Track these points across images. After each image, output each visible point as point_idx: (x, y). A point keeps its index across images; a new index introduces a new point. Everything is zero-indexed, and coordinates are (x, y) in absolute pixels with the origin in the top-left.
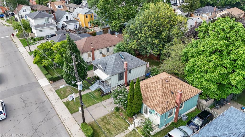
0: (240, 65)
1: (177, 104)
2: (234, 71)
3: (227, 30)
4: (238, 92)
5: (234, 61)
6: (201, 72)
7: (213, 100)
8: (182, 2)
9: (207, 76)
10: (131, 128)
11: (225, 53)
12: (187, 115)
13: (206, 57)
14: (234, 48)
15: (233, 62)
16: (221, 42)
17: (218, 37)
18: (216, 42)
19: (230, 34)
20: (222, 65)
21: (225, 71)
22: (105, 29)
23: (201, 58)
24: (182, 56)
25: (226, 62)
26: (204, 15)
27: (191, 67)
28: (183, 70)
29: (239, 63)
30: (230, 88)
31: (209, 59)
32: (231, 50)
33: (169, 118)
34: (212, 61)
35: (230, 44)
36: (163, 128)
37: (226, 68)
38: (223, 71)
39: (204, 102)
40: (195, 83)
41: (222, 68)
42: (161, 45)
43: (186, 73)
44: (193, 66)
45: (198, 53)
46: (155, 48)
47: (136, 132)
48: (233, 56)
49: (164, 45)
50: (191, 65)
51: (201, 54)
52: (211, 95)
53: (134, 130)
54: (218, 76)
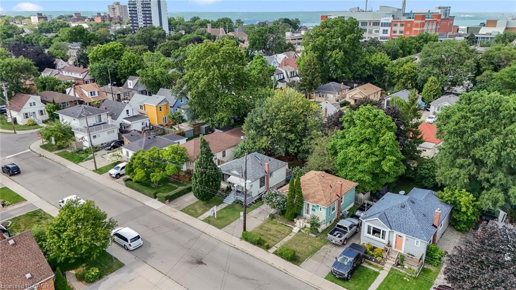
0: (389, 151)
1: (338, 196)
2: (384, 158)
3: (372, 118)
4: (391, 180)
5: (383, 147)
6: (354, 163)
7: (369, 193)
8: (291, 77)
9: (361, 167)
10: (296, 230)
11: (373, 140)
12: (348, 211)
13: (356, 147)
14: (380, 135)
15: (382, 150)
16: (369, 130)
17: (364, 125)
18: (364, 131)
19: (375, 122)
20: (373, 153)
21: (377, 159)
22: (196, 126)
23: (352, 148)
24: (330, 149)
25: (375, 149)
26: (329, 95)
27: (343, 159)
28: (334, 165)
29: (388, 149)
30: (383, 177)
31: (359, 148)
32: (378, 137)
33: (332, 213)
34: (363, 150)
35: (377, 131)
36: (328, 224)
37: (377, 156)
38: (374, 159)
39: (361, 196)
40: (349, 177)
41: (373, 156)
42: (298, 141)
43: (338, 168)
44: (344, 158)
45: (347, 144)
46: (291, 145)
47: (302, 232)
48: (381, 143)
49: (301, 141)
50: (342, 157)
51: (349, 145)
52: (367, 188)
53: (300, 231)
54: (371, 165)
